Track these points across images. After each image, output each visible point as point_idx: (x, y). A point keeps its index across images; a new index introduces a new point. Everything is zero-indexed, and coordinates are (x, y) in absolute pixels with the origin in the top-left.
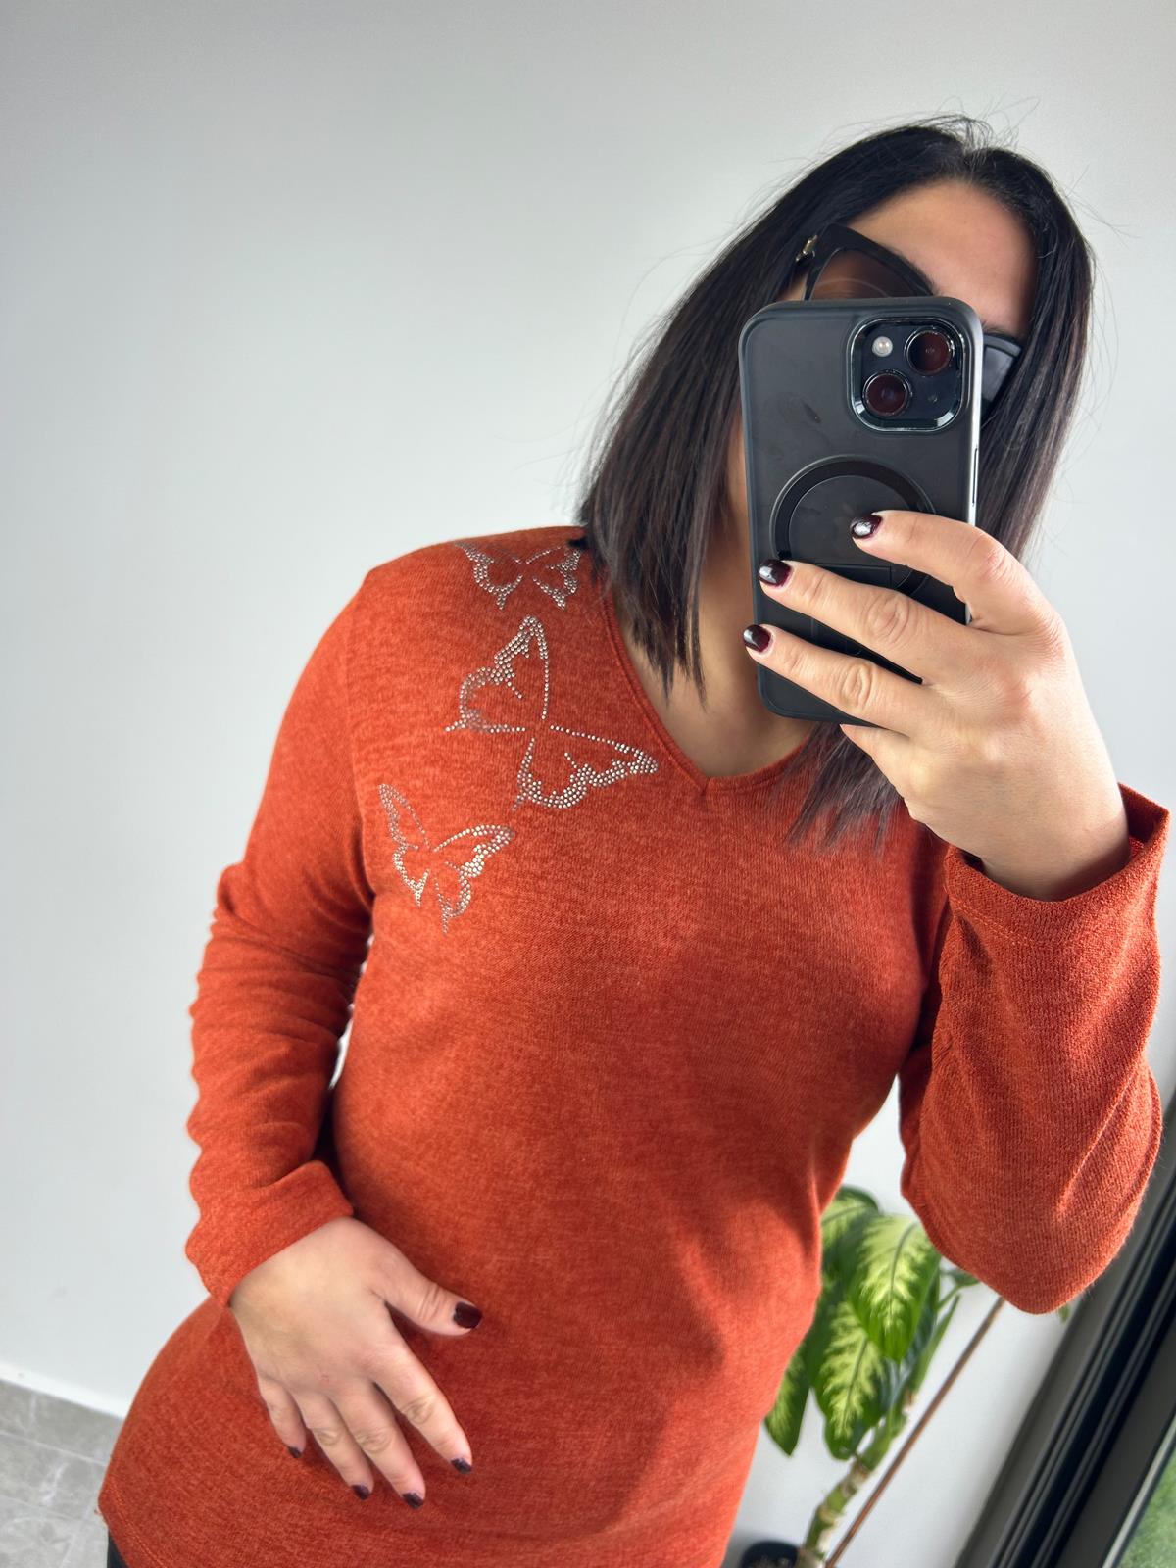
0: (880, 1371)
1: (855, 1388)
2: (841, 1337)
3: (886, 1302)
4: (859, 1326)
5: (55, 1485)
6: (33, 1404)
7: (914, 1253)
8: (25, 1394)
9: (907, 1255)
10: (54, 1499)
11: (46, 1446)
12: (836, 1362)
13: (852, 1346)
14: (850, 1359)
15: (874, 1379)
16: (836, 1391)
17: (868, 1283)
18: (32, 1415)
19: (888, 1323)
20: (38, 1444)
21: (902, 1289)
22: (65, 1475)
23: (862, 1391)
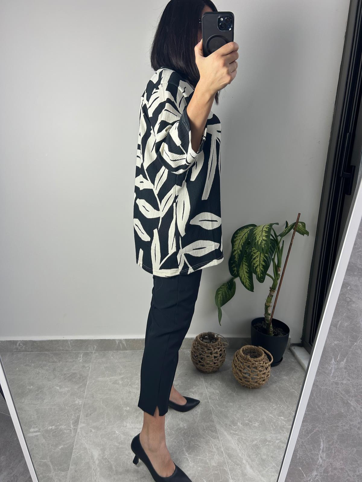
0: (265, 258)
1: (261, 265)
2: (254, 256)
3: (261, 242)
4: (257, 251)
5: (81, 358)
6: (69, 343)
7: (265, 229)
8: (66, 341)
9: (264, 231)
10: (82, 360)
11: (76, 352)
12: (254, 261)
13: (257, 256)
14: (258, 259)
15: (264, 261)
16: (256, 268)
17: (257, 240)
18: (70, 345)
19: (263, 246)
20: (74, 352)
21: (264, 238)
22: (83, 355)
23: (262, 265)
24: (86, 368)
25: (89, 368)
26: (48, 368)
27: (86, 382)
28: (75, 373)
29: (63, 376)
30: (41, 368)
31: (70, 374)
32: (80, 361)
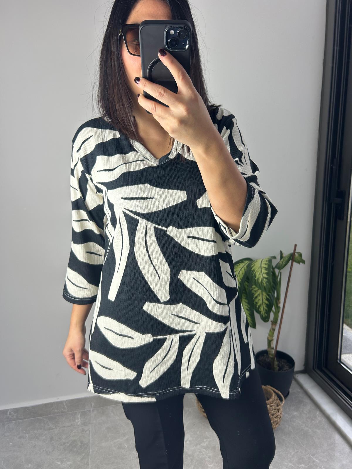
2: (255, 294)
3: (262, 280)
4: (258, 289)
7: (265, 266)
12: (257, 300)
13: (259, 294)
14: (260, 298)
15: (267, 299)
16: (259, 307)
17: (257, 278)
18: (66, 406)
20: (70, 412)
22: (81, 416)
23: (265, 304)
24: (86, 431)
25: (90, 431)
26: (44, 437)
27: (89, 451)
28: (75, 441)
29: (62, 446)
30: (37, 439)
31: (70, 443)
32: (79, 423)
